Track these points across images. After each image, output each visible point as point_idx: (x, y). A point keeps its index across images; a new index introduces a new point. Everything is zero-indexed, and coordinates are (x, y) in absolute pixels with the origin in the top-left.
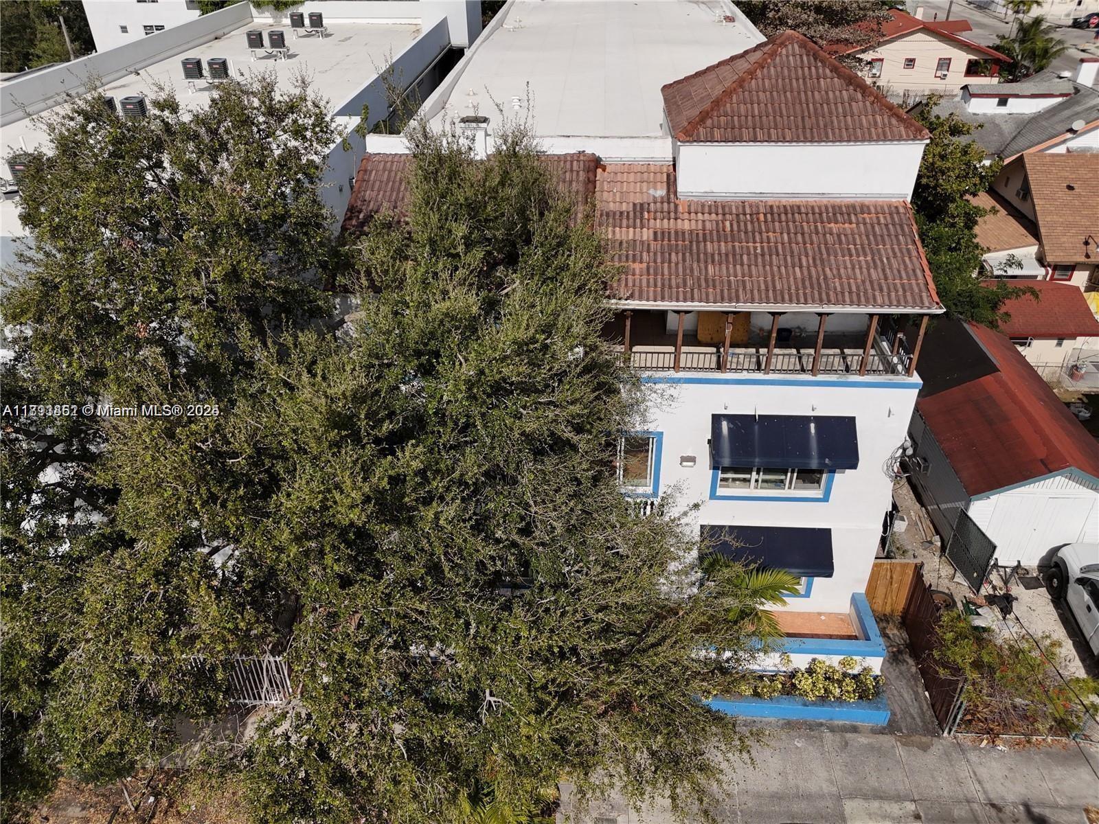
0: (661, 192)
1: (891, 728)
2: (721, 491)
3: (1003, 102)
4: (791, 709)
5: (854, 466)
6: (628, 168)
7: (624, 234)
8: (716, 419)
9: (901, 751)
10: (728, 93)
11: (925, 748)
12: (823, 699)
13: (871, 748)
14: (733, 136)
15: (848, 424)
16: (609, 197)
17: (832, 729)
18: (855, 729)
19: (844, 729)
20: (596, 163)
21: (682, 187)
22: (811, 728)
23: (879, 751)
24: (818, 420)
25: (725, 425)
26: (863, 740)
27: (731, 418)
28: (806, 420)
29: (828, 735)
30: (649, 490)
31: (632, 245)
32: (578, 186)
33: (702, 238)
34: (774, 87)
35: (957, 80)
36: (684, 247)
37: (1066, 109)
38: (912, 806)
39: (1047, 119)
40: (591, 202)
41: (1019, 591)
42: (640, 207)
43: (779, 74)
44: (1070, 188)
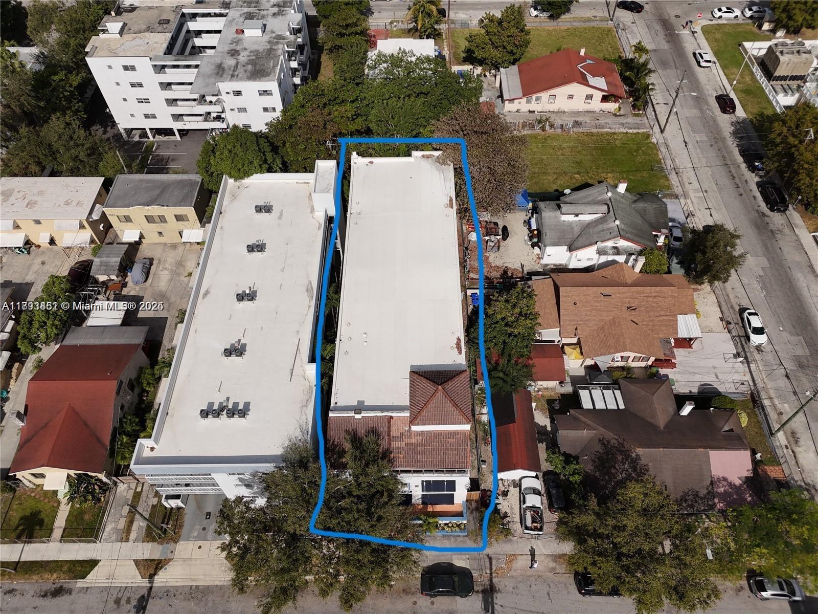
0: (408, 428)
3: (577, 216)
6: (399, 418)
7: (398, 444)
8: (423, 481)
9: (469, 541)
10: (423, 409)
13: (462, 541)
14: (424, 424)
16: (394, 432)
20: (391, 417)
24: (446, 481)
25: (424, 483)
26: (460, 539)
27: (426, 481)
28: (444, 481)
31: (400, 448)
32: (386, 429)
33: (417, 445)
34: (435, 407)
35: (597, 104)
36: (413, 449)
37: (601, 224)
38: (468, 556)
39: (593, 227)
40: (389, 435)
41: (512, 489)
42: (402, 434)
43: (436, 402)
44: (575, 304)
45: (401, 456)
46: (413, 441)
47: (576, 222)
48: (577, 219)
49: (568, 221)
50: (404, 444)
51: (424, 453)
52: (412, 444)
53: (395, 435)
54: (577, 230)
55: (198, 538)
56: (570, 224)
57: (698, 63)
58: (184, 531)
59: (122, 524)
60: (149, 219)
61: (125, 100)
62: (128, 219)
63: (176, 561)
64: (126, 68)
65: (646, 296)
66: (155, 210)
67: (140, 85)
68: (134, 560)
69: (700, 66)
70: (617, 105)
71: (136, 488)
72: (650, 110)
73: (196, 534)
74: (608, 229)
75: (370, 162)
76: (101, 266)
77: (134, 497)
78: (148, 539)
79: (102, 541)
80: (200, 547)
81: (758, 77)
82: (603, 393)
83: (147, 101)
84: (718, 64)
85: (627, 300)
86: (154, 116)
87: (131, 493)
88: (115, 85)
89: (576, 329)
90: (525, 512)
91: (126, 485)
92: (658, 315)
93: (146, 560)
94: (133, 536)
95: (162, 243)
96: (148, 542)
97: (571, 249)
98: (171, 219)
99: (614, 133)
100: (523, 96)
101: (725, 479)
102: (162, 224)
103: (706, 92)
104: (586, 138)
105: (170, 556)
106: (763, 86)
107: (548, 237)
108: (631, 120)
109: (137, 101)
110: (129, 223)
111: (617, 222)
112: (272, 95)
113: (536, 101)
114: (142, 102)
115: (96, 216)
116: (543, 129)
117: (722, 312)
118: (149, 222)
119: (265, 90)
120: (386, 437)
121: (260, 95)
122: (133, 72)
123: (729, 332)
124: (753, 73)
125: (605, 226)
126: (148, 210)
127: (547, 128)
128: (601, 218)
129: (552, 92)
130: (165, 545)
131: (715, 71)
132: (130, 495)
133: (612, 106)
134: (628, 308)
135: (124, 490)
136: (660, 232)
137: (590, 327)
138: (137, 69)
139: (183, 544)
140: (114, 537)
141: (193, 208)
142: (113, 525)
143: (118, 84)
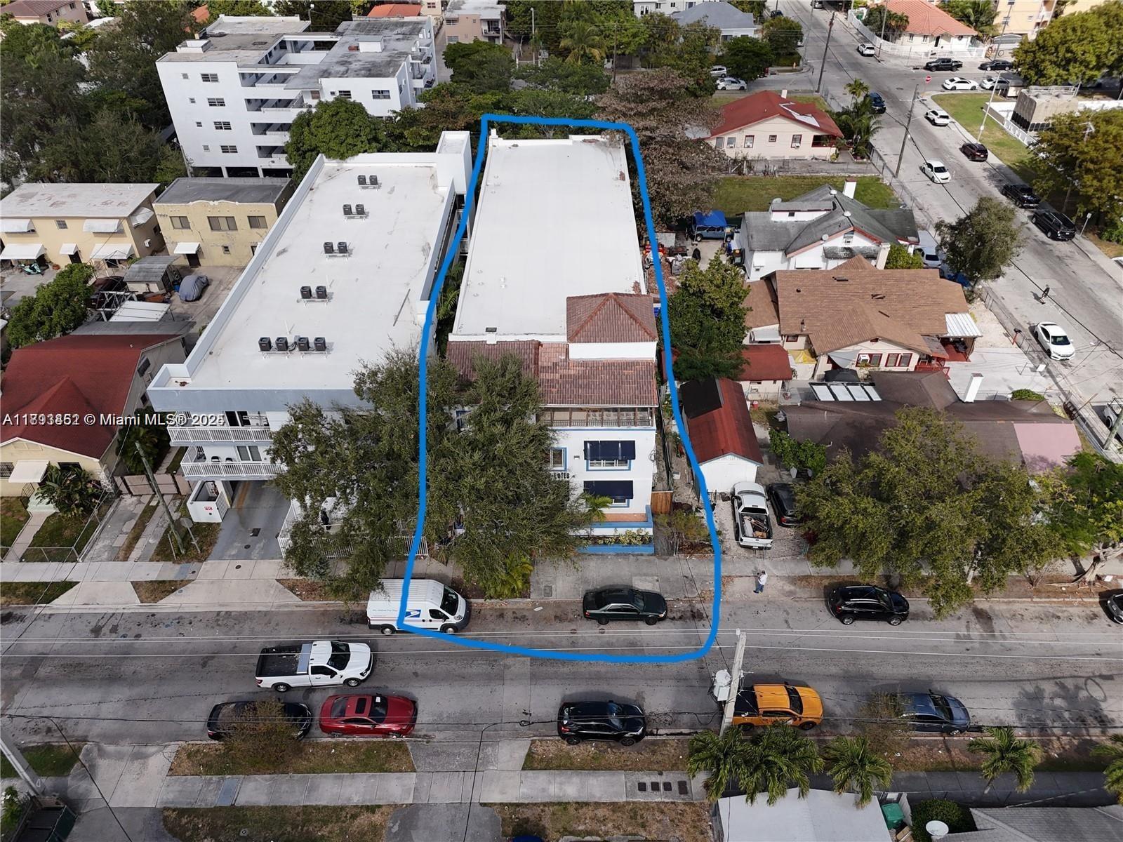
0: (563, 357)
1: (655, 554)
2: (590, 468)
3: (792, 214)
4: (618, 548)
5: (634, 459)
6: (551, 345)
7: (549, 376)
8: (586, 443)
9: (657, 561)
10: (586, 322)
11: (666, 560)
12: (630, 544)
13: (646, 560)
14: (588, 340)
15: (632, 444)
16: (544, 361)
17: (633, 555)
18: (642, 555)
19: (638, 555)
20: (540, 344)
21: (571, 356)
22: (626, 555)
23: (649, 562)
24: (622, 442)
25: (588, 445)
26: (643, 558)
27: (591, 442)
28: (618, 442)
29: (632, 557)
30: (563, 469)
31: (552, 381)
32: (532, 356)
33: (577, 377)
34: (604, 319)
35: (807, 150)
36: (571, 382)
37: (826, 220)
38: (656, 578)
39: (816, 226)
40: (536, 363)
41: (720, 502)
42: (555, 364)
43: (606, 313)
44: (798, 291)
45: (554, 390)
46: (572, 372)
47: (792, 223)
48: (792, 219)
49: (781, 222)
50: (558, 376)
51: (588, 386)
52: (570, 376)
53: (545, 364)
54: (793, 232)
55: (237, 557)
56: (784, 226)
57: (933, 122)
58: (216, 549)
59: (121, 541)
60: (214, 223)
61: (199, 124)
62: (184, 223)
63: (200, 583)
64: (206, 78)
65: (896, 281)
66: (223, 208)
67: (222, 104)
68: (132, 583)
69: (935, 124)
70: (833, 150)
71: (150, 502)
72: (875, 157)
73: (233, 553)
74: (836, 224)
75: (514, 146)
76: (139, 272)
77: (144, 512)
78: (159, 557)
79: (86, 560)
80: (238, 567)
81: (1011, 132)
82: (848, 389)
83: (227, 126)
84: (957, 123)
85: (871, 286)
86: (234, 149)
87: (142, 507)
88: (189, 101)
89: (803, 323)
90: (742, 520)
91: (134, 499)
92: (916, 305)
93: (151, 582)
94: (135, 554)
95: (226, 267)
96: (158, 561)
97: (787, 251)
98: (242, 223)
99: (832, 177)
100: (712, 135)
101: (1043, 459)
102: (230, 232)
103: (947, 145)
104: (796, 181)
105: (189, 576)
106: (1019, 138)
107: (755, 240)
108: (853, 167)
109: (214, 126)
110: (184, 231)
111: (848, 214)
112: (389, 97)
113: (728, 144)
114: (221, 128)
115: (141, 219)
116: (740, 172)
117: (1005, 328)
118: (212, 229)
119: (380, 89)
120: (532, 366)
121: (374, 97)
122: (214, 83)
123: (1020, 347)
124: (1004, 129)
125: (831, 222)
126: (214, 207)
127: (745, 171)
128: (825, 216)
129: (749, 131)
130: (184, 565)
131: (954, 129)
132: (139, 510)
133: (827, 152)
134: (873, 296)
135: (130, 505)
136: (907, 241)
137: (821, 320)
138: (219, 78)
139: (212, 564)
140: (105, 555)
141: (274, 205)
142: (107, 542)
143: (193, 101)
